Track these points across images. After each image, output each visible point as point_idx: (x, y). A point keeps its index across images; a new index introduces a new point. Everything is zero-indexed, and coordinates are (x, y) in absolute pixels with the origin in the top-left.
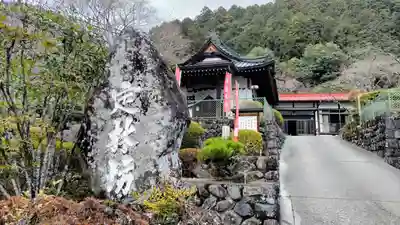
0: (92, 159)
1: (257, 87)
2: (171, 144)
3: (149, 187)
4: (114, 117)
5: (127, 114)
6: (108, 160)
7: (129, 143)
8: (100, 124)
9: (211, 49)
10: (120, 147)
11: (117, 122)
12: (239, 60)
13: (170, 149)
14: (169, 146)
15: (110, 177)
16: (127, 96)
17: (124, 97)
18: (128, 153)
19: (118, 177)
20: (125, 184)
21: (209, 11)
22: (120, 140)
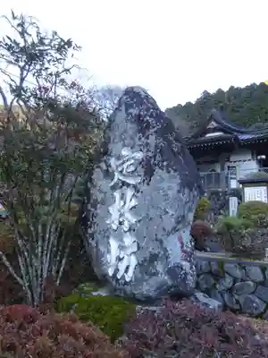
0: (92, 236)
1: (264, 157)
2: (181, 220)
3: (156, 274)
4: (114, 188)
5: (128, 185)
6: (108, 237)
7: (130, 219)
8: (100, 197)
9: (213, 124)
10: (121, 223)
11: (117, 195)
12: (242, 133)
13: (180, 226)
14: (178, 223)
15: (111, 258)
16: (129, 163)
17: (125, 166)
18: (130, 230)
19: (120, 259)
20: (127, 268)
21: (209, 94)
22: (121, 215)
